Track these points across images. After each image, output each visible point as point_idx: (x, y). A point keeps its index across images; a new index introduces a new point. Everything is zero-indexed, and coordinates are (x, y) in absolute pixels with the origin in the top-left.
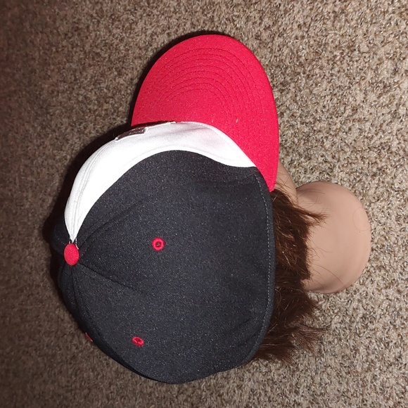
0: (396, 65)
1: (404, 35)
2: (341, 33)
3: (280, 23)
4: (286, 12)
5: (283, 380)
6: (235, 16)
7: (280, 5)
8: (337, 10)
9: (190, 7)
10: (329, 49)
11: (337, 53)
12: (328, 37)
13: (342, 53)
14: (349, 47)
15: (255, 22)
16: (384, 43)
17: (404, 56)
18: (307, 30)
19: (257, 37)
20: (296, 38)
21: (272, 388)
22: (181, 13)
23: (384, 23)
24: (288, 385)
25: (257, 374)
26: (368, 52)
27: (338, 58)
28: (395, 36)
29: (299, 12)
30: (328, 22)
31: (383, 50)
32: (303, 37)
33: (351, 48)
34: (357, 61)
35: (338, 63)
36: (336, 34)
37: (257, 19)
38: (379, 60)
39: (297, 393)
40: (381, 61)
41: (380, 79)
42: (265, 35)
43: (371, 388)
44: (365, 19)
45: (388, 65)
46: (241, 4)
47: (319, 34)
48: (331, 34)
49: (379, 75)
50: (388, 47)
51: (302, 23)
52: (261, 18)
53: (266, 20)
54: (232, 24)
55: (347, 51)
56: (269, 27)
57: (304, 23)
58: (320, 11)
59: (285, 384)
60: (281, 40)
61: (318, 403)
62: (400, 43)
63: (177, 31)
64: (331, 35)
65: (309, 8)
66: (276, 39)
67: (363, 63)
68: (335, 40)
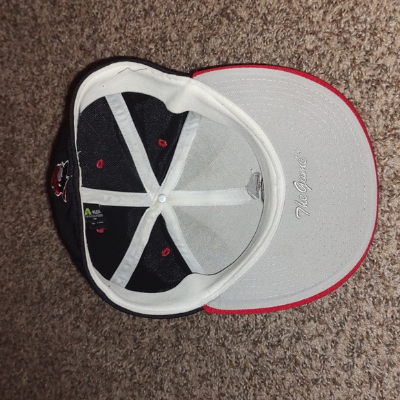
0: (204, 46)
1: (206, 18)
2: (153, 27)
3: (99, 30)
4: (103, 18)
5: (149, 380)
6: (59, 32)
7: (97, 13)
8: (147, 7)
9: (18, 33)
10: (145, 44)
11: (152, 46)
12: (142, 33)
13: (156, 46)
14: (161, 39)
15: (78, 34)
16: (190, 29)
17: (208, 36)
18: (123, 31)
19: (81, 47)
20: (115, 41)
21: (139, 391)
22: (11, 40)
23: (188, 10)
24: (153, 383)
25: (123, 382)
26: (179, 40)
27: (153, 51)
28: (199, 20)
29: (114, 16)
30: (141, 20)
31: (190, 35)
32: (121, 38)
33: (163, 40)
34: (170, 50)
35: (154, 55)
36: (148, 29)
37: (79, 31)
38: (188, 44)
39: (162, 389)
40: (190, 46)
41: (192, 62)
42: (88, 45)
43: (227, 364)
44: (171, 10)
45: (197, 47)
46: (63, 21)
47: (134, 33)
48: (144, 30)
49: (191, 59)
50: (194, 31)
51: (118, 26)
52: (82, 30)
53: (87, 30)
54: (57, 40)
55: (160, 42)
56: (90, 36)
57: (121, 26)
58: (132, 11)
59: (150, 383)
60: (102, 45)
61: (183, 395)
62: (204, 25)
63: (9, 57)
64: (144, 32)
65: (122, 10)
66: (98, 46)
67: (175, 51)
68: (149, 34)
